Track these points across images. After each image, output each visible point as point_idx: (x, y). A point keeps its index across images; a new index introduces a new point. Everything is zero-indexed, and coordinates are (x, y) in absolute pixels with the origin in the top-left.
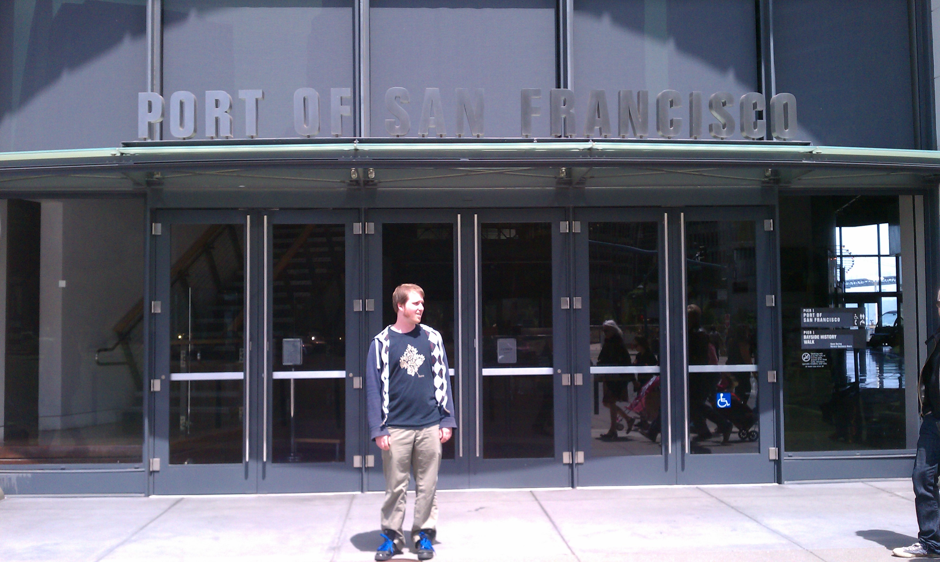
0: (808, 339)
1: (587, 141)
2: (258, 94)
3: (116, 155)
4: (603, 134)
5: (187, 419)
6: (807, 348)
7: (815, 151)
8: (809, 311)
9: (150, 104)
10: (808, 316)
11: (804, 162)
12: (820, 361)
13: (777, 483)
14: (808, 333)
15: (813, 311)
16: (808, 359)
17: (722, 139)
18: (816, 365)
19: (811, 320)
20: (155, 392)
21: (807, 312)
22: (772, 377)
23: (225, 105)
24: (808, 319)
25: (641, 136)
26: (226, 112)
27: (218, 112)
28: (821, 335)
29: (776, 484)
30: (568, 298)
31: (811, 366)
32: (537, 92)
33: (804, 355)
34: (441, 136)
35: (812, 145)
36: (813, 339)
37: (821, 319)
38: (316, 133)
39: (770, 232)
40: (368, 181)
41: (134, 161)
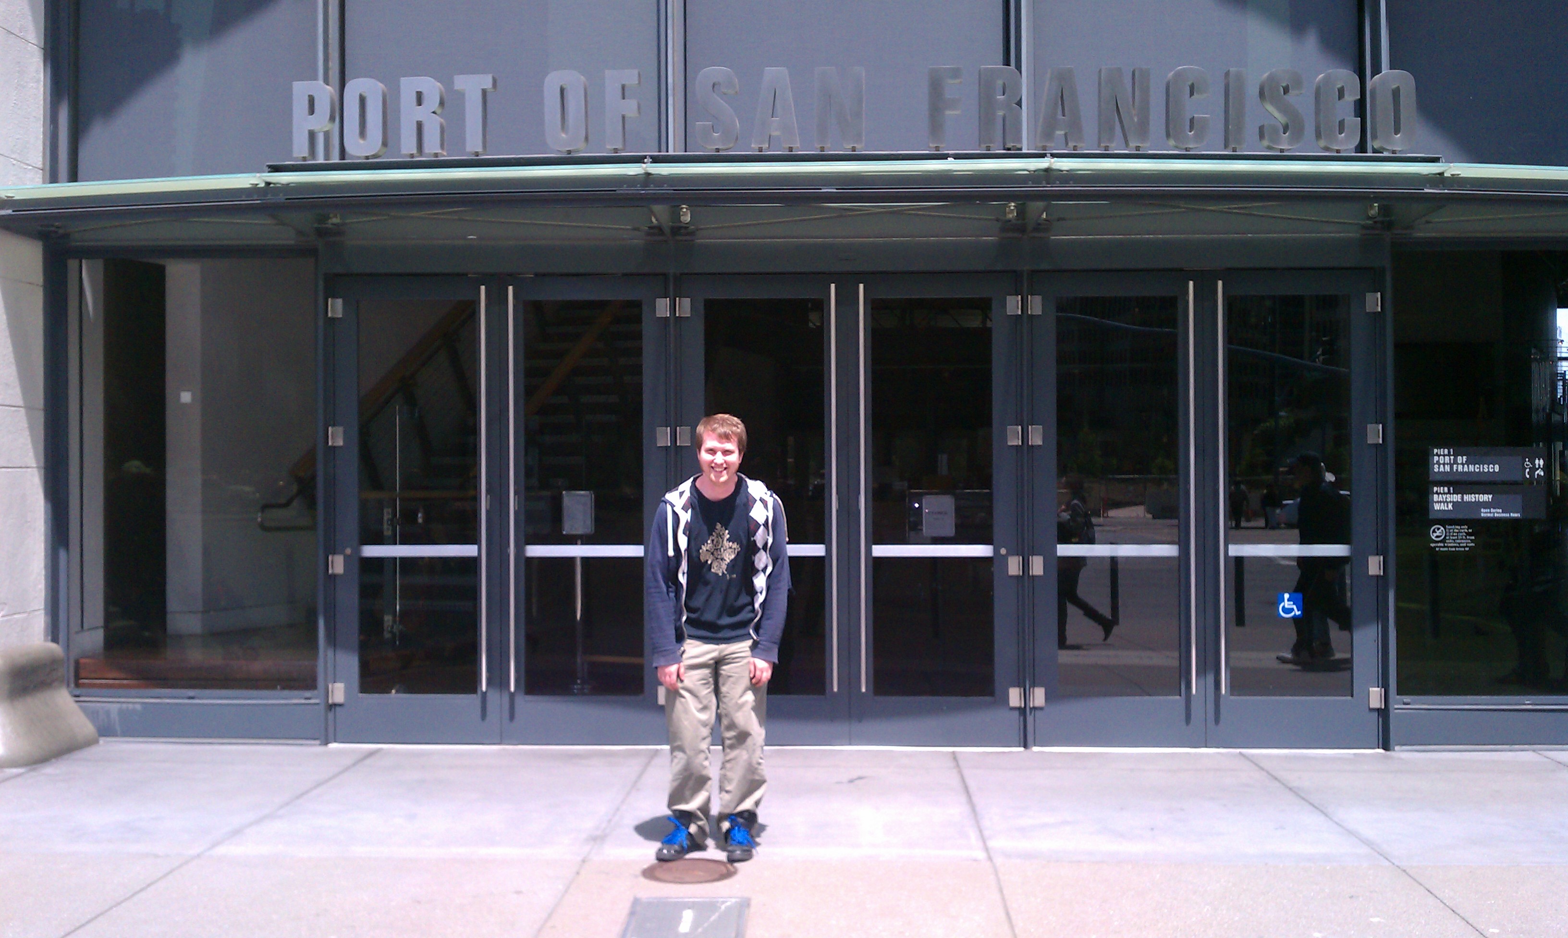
0: (1441, 502)
1: (1043, 156)
2: (486, 82)
3: (258, 186)
4: (1071, 144)
5: (394, 621)
6: (1440, 516)
7: (1448, 171)
8: (1444, 452)
9: (311, 101)
10: (1442, 462)
11: (1426, 191)
12: (1462, 539)
13: (1384, 749)
14: (1442, 492)
15: (1452, 453)
16: (1441, 536)
17: (1282, 151)
18: (1455, 547)
19: (1448, 468)
20: (334, 576)
21: (1441, 455)
22: (1374, 566)
23: (432, 101)
24: (1442, 466)
25: (1137, 147)
26: (434, 112)
27: (422, 113)
28: (1465, 496)
29: (1381, 751)
30: (1020, 427)
31: (1446, 549)
32: (956, 73)
33: (1434, 530)
34: (791, 149)
35: (1444, 161)
36: (1450, 502)
37: (1466, 466)
38: (581, 145)
39: (1375, 313)
40: (681, 228)
41: (284, 195)
